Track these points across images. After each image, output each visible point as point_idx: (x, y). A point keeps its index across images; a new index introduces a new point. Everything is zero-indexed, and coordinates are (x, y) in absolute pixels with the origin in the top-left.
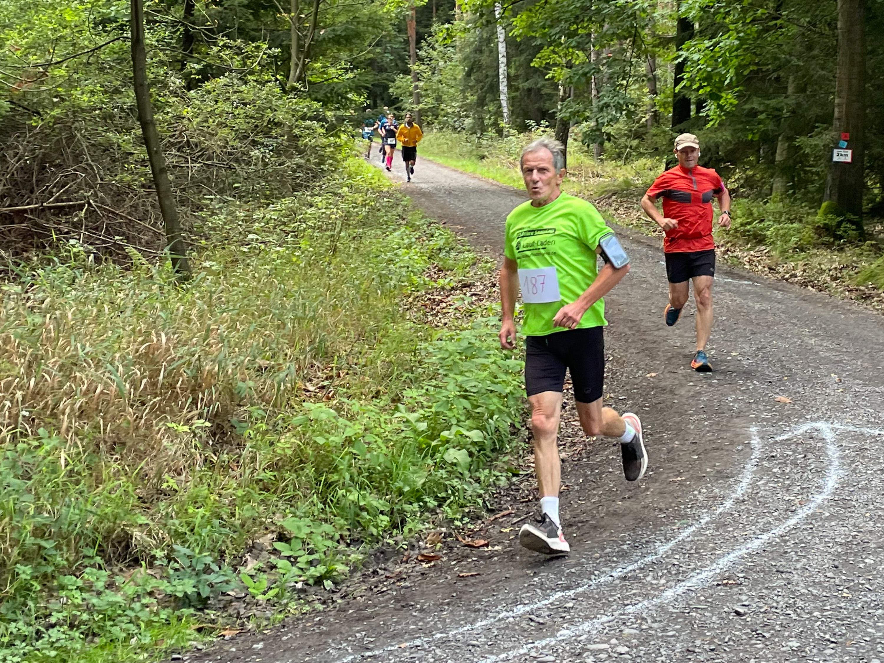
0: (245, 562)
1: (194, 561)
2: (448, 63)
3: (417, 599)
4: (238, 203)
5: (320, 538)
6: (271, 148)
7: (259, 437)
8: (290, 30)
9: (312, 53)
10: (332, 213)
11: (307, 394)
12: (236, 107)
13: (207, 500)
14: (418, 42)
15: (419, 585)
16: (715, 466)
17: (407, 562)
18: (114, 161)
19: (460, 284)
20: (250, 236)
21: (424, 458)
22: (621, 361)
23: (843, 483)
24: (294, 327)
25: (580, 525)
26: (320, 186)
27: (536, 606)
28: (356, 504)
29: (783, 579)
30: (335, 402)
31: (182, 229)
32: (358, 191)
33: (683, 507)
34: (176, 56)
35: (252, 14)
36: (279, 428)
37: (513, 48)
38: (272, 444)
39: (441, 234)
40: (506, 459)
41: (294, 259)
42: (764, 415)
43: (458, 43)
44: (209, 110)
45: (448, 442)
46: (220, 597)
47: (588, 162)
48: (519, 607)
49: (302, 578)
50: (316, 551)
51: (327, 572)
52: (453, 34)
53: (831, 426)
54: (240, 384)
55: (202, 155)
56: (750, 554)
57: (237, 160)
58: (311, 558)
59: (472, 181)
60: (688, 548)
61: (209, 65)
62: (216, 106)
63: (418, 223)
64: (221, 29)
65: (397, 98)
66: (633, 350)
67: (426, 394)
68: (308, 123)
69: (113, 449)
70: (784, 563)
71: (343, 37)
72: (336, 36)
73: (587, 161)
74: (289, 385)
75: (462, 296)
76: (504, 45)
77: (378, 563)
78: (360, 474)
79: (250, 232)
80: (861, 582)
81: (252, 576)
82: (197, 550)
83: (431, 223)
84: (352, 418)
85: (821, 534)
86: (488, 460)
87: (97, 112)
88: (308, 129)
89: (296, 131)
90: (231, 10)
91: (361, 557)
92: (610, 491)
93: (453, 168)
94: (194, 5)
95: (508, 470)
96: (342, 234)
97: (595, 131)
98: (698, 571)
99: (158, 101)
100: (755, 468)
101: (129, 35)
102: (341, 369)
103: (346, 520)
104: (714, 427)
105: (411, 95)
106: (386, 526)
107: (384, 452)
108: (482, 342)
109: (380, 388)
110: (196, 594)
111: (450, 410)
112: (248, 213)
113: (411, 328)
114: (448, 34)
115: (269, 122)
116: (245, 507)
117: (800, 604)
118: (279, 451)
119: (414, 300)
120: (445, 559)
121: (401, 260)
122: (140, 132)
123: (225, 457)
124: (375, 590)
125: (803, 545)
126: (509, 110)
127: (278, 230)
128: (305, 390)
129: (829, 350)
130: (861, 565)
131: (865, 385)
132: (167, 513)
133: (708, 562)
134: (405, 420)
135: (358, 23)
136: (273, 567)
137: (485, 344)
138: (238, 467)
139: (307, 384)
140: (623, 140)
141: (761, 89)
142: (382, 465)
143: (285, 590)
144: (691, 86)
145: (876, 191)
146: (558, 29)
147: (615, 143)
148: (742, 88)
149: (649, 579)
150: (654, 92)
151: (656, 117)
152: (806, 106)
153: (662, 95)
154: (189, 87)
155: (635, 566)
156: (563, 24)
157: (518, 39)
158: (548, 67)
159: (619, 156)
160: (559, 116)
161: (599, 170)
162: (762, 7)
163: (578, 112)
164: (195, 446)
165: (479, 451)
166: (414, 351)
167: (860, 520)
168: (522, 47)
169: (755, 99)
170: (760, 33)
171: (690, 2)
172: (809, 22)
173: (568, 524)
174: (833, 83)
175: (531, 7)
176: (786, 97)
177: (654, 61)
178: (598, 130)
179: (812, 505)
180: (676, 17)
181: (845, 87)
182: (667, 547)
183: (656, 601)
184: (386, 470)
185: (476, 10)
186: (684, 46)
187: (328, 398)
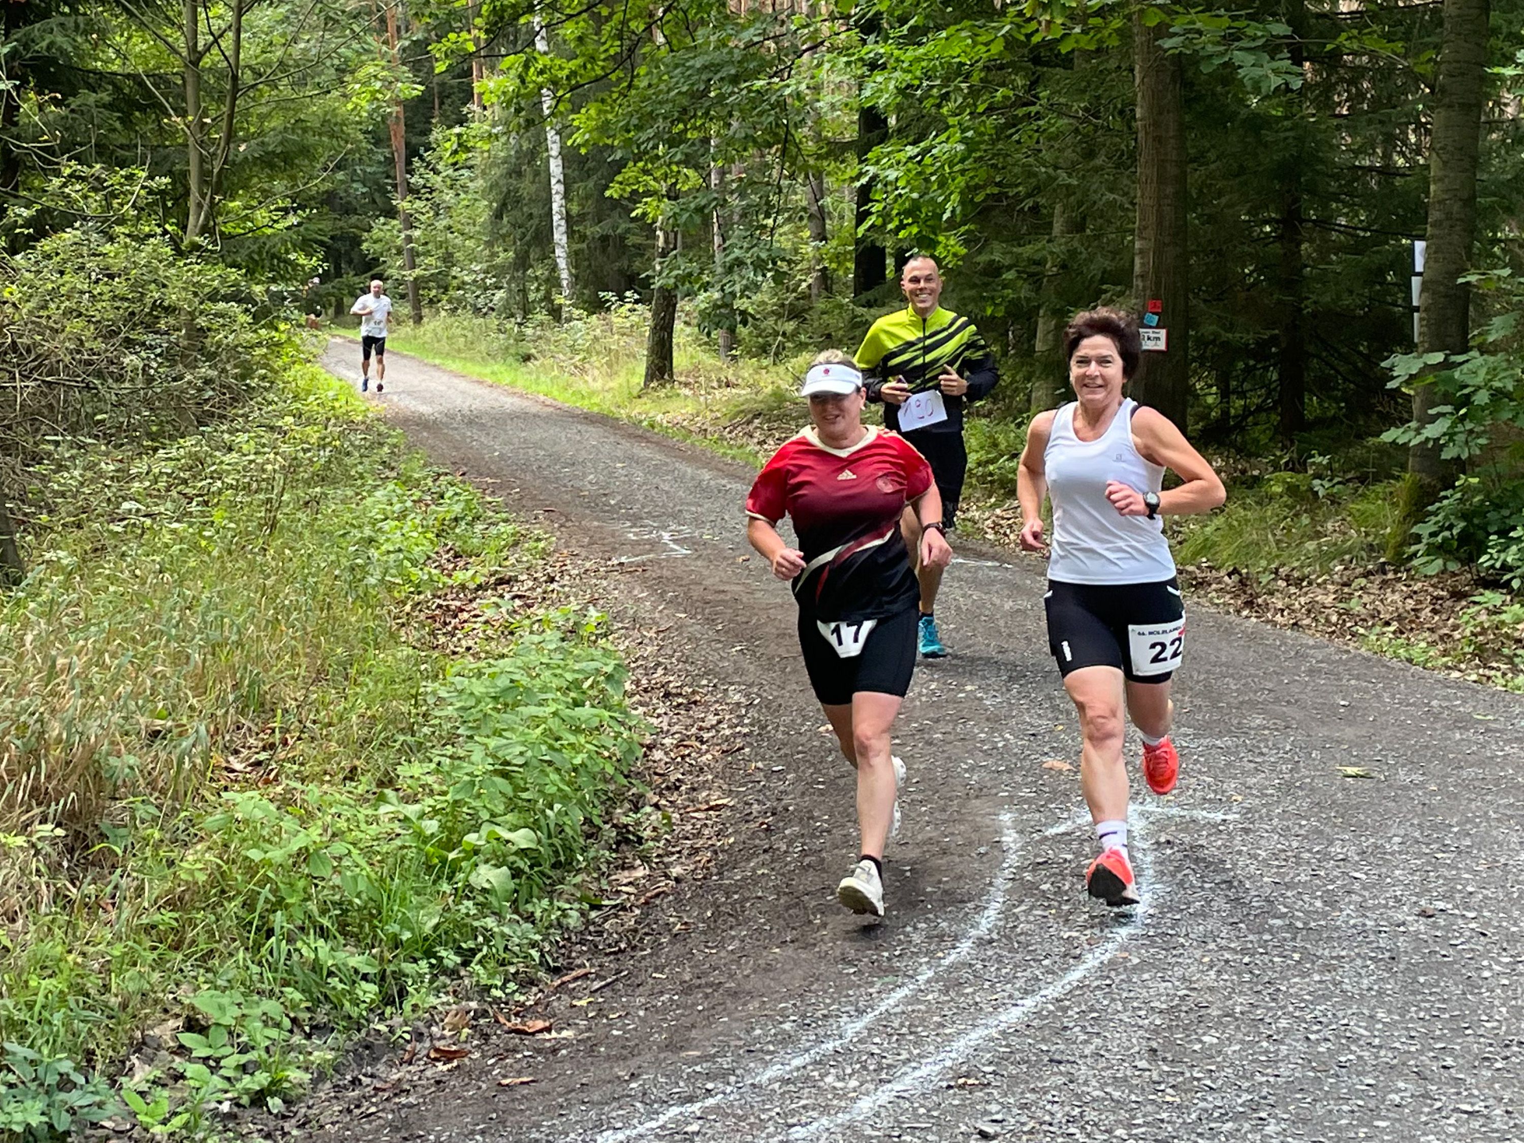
0: (131, 1069)
1: (41, 1069)
2: (463, 196)
3: (429, 1124)
4: (103, 448)
5: (259, 1025)
6: (158, 351)
7: (148, 852)
8: (186, 145)
9: (225, 184)
10: (268, 461)
11: (232, 775)
12: (97, 282)
13: (62, 964)
14: (409, 163)
15: (433, 1102)
16: (940, 882)
17: (410, 1064)
19: (492, 580)
20: (126, 505)
21: (435, 882)
22: (774, 705)
23: (1162, 905)
24: (204, 661)
25: (709, 991)
26: (245, 415)
27: (635, 1132)
29: (1061, 1073)
30: (279, 789)
31: (6, 495)
32: (311, 422)
33: (886, 954)
35: (119, 118)
36: (182, 835)
37: (575, 166)
38: (171, 863)
39: (456, 494)
40: (578, 879)
41: (204, 543)
42: (1025, 792)
43: (477, 161)
44: (50, 286)
45: (476, 852)
46: (88, 1132)
47: (712, 361)
48: (605, 1134)
49: (229, 1095)
50: (253, 1048)
51: (272, 1083)
52: (470, 145)
53: (1141, 808)
54: (113, 761)
55: (39, 366)
56: (1003, 1033)
57: (99, 374)
58: (244, 1059)
59: (509, 400)
61: (45, 212)
62: (60, 281)
63: (416, 476)
64: (67, 147)
65: (376, 259)
66: (795, 686)
67: (438, 771)
68: (221, 305)
70: (1062, 1047)
71: (278, 156)
72: (267, 153)
73: (708, 360)
74: (198, 761)
75: (495, 599)
76: (560, 162)
77: (360, 1066)
78: (323, 913)
79: (125, 499)
80: (1196, 1075)
81: (142, 1094)
82: (45, 1051)
83: (439, 475)
85: (1125, 995)
86: (548, 882)
88: (222, 316)
89: (202, 321)
90: (82, 113)
91: (330, 1056)
92: (760, 930)
93: (475, 378)
94: (19, 107)
95: (580, 900)
96: (286, 497)
97: (720, 307)
98: (914, 1064)
100: (1010, 885)
102: (288, 731)
103: (304, 992)
104: (937, 814)
105: (399, 252)
106: (372, 1001)
107: (365, 873)
108: (533, 677)
109: (357, 763)
110: (46, 1127)
111: (479, 796)
112: (120, 465)
113: (408, 657)
114: (460, 145)
115: (154, 306)
116: (128, 975)
117: (1092, 1115)
118: (183, 876)
119: (413, 608)
120: (476, 1055)
121: (388, 540)
123: (91, 888)
124: (357, 1111)
125: (1095, 1015)
126: (571, 274)
127: (174, 493)
128: (226, 769)
130: (1197, 1047)
133: (932, 1048)
134: (401, 817)
135: (305, 130)
136: (179, 1077)
137: (538, 682)
138: (113, 904)
139: (231, 759)
140: (771, 321)
141: (1005, 227)
142: (364, 896)
143: (201, 1115)
144: (884, 225)
145: (1210, 400)
146: (650, 132)
147: (756, 327)
148: (972, 227)
149: (829, 1079)
150: (822, 236)
151: (826, 279)
152: (1084, 256)
153: (834, 243)
154: (13, 252)
155: (807, 1058)
156: (660, 123)
157: (583, 151)
158: (635, 197)
159: (764, 350)
160: (657, 283)
161: (730, 374)
162: (1003, 85)
163: (690, 274)
164: (38, 870)
165: (531, 867)
166: (415, 697)
167: (1193, 968)
168: (591, 164)
169: (996, 245)
170: (1000, 129)
171: (879, 79)
172: (1086, 110)
173: (687, 989)
174: (1131, 214)
175: (605, 95)
176: (1049, 241)
177: (821, 183)
178: (725, 305)
179: (1110, 946)
180: (855, 106)
181: (1152, 219)
182: (859, 1025)
183: (842, 1118)
184: (371, 904)
185: (509, 103)
186: (869, 155)
187: (267, 782)
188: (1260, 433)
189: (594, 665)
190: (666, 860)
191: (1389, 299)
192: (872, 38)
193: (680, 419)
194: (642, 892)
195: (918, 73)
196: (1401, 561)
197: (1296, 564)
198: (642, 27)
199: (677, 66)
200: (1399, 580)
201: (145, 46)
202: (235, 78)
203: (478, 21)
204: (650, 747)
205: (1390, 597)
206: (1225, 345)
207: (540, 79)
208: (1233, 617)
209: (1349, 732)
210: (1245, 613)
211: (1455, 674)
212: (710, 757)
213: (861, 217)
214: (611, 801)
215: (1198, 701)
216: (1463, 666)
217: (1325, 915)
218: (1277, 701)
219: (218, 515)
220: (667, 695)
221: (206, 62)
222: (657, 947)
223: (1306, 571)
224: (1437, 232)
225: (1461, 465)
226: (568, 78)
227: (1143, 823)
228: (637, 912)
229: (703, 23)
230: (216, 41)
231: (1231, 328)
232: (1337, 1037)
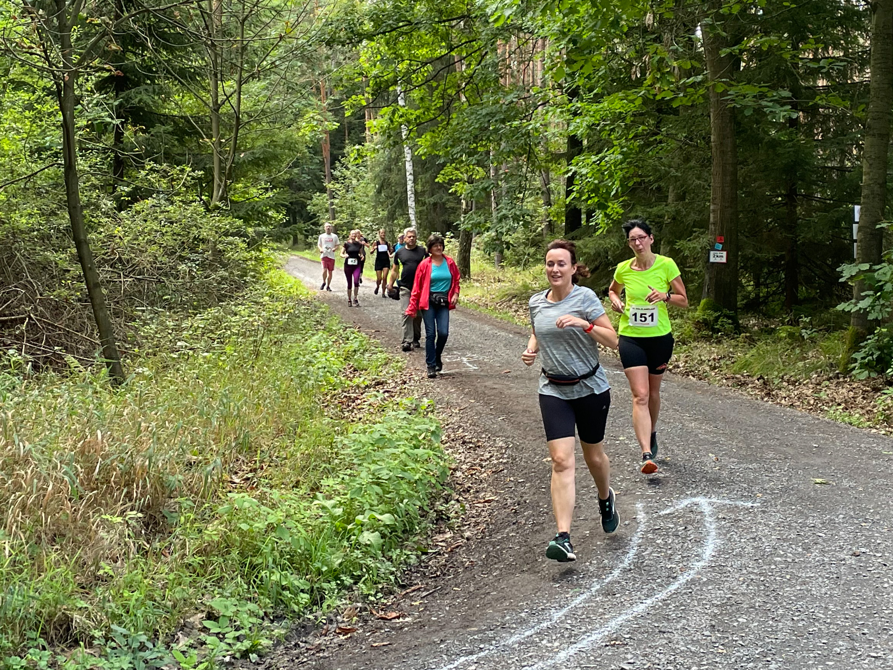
0: (177, 640)
1: (130, 640)
2: (361, 181)
4: (168, 313)
5: (246, 616)
6: (197, 262)
7: (188, 525)
8: (212, 154)
9: (233, 174)
10: (255, 321)
11: (234, 485)
12: (164, 226)
13: (141, 585)
14: (332, 163)
15: (337, 655)
16: (606, 539)
17: (326, 635)
18: (53, 278)
19: (374, 382)
20: (179, 343)
21: (340, 541)
22: (520, 448)
23: (719, 551)
24: (220, 425)
25: (483, 596)
26: (243, 296)
28: (278, 584)
29: (665, 638)
30: (258, 493)
31: (116, 339)
32: (278, 299)
33: (576, 577)
34: (108, 180)
35: (177, 139)
36: (206, 516)
37: (419, 166)
39: (355, 338)
40: (416, 539)
41: (220, 363)
42: (650, 492)
43: (369, 163)
44: (139, 228)
45: (362, 525)
47: (491, 268)
49: (229, 653)
50: (243, 628)
51: (252, 646)
52: (364, 154)
53: (709, 500)
54: (171, 478)
55: (134, 270)
56: (635, 617)
57: (166, 275)
58: (237, 634)
60: (579, 614)
61: (137, 188)
62: (145, 225)
63: (334, 328)
64: (148, 154)
65: (314, 215)
66: (531, 438)
67: (342, 483)
68: (230, 238)
69: (54, 540)
70: (666, 624)
71: (261, 160)
72: (255, 158)
73: (489, 268)
74: (215, 478)
75: (375, 393)
76: (411, 164)
77: (299, 637)
78: (282, 556)
79: (179, 340)
80: (734, 639)
81: (183, 652)
82: (133, 630)
83: (346, 328)
84: (274, 506)
85: (699, 597)
86: (400, 540)
87: (35, 233)
88: (231, 244)
89: (220, 247)
90: (157, 137)
91: (283, 632)
92: (510, 565)
94: (123, 133)
95: (416, 550)
96: (264, 339)
97: (495, 240)
98: (588, 634)
99: (91, 221)
100: (641, 540)
101: (63, 162)
102: (264, 462)
103: (269, 598)
105: (327, 211)
106: (306, 603)
107: (303, 536)
108: (393, 434)
109: (299, 478)
111: (363, 496)
112: (177, 323)
113: (329, 423)
114: (359, 155)
115: (195, 239)
116: (175, 590)
118: (206, 538)
119: (332, 397)
120: (360, 631)
121: (318, 362)
122: (74, 251)
123: (157, 545)
124: (297, 661)
125: (683, 608)
126: (417, 223)
127: (205, 337)
128: (230, 482)
129: (707, 432)
130: (736, 624)
131: (739, 463)
132: (104, 597)
133: (598, 626)
134: (322, 506)
135: (275, 146)
136: (204, 643)
137: (395, 436)
138: (169, 553)
139: (233, 476)
140: (522, 248)
141: (644, 199)
142: (303, 548)
143: (214, 663)
144: (581, 197)
145: (750, 288)
146: (459, 148)
147: (514, 251)
148: (626, 198)
149: (544, 642)
150: (549, 203)
151: (551, 226)
152: (684, 213)
153: (556, 206)
154: (120, 209)
155: (532, 631)
156: (464, 144)
157: (423, 158)
158: (451, 182)
159: (518, 263)
160: (462, 227)
161: (500, 275)
162: (643, 124)
163: (480, 223)
164: (129, 535)
165: (391, 533)
166: (331, 443)
167: (735, 583)
168: (428, 165)
169: (638, 208)
170: (642, 148)
171: (578, 121)
172: (686, 137)
173: (471, 596)
174: (708, 192)
175: (435, 128)
176: (666, 205)
177: (548, 175)
178: (498, 239)
179: (692, 572)
180: (566, 135)
181: (719, 195)
182: (560, 614)
183: (550, 662)
184: (306, 552)
185: (384, 132)
186: (573, 161)
187: (252, 489)
188: (775, 305)
189: (425, 426)
190: (462, 529)
191: (842, 236)
192: (575, 99)
193: (473, 299)
194: (449, 545)
195: (598, 117)
196: (847, 372)
197: (793, 374)
198: (454, 93)
199: (472, 114)
200: (846, 382)
201: (191, 101)
202: (238, 118)
203: (367, 89)
204: (455, 470)
205: (841, 391)
206: (758, 259)
207: (401, 120)
208: (759, 401)
209: (819, 461)
210: (766, 399)
211: (874, 431)
212: (485, 475)
213: (568, 193)
214: (433, 498)
215: (740, 445)
216: (878, 426)
217: (803, 555)
218: (781, 444)
219: (228, 349)
220: (464, 443)
221: (223, 110)
222: (457, 574)
223: (798, 377)
224: (866, 200)
225: (878, 322)
226: (415, 119)
227: (711, 508)
228: (447, 556)
229: (486, 90)
230: (228, 98)
231: (760, 251)
232: (808, 618)
